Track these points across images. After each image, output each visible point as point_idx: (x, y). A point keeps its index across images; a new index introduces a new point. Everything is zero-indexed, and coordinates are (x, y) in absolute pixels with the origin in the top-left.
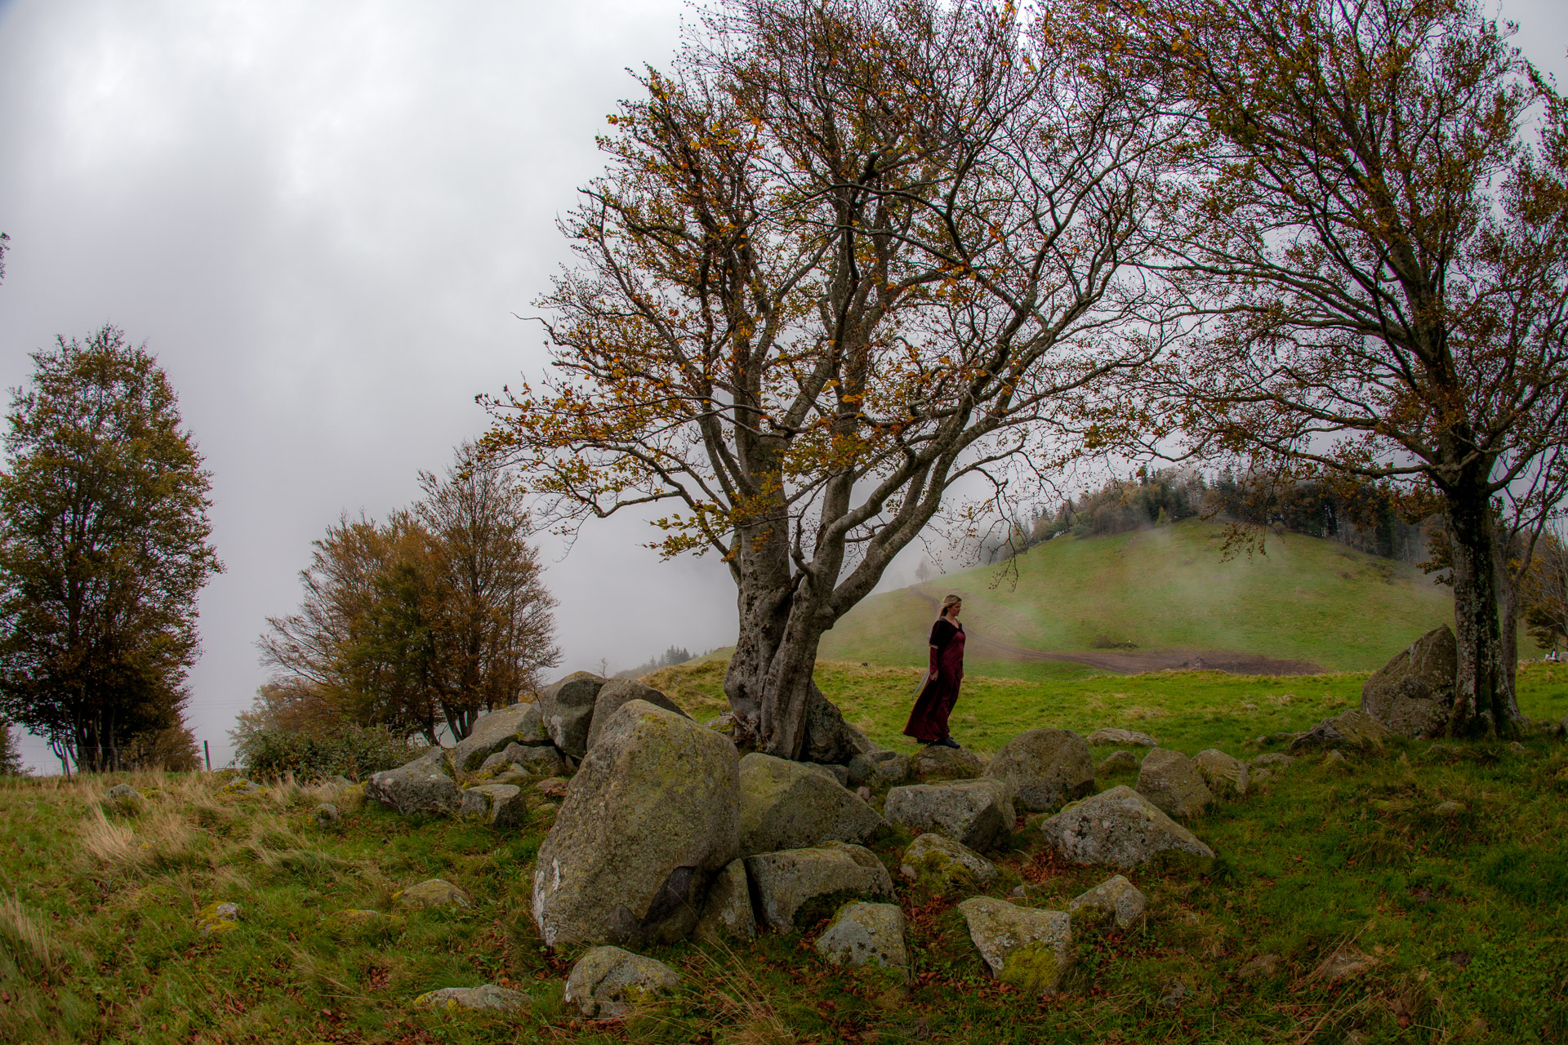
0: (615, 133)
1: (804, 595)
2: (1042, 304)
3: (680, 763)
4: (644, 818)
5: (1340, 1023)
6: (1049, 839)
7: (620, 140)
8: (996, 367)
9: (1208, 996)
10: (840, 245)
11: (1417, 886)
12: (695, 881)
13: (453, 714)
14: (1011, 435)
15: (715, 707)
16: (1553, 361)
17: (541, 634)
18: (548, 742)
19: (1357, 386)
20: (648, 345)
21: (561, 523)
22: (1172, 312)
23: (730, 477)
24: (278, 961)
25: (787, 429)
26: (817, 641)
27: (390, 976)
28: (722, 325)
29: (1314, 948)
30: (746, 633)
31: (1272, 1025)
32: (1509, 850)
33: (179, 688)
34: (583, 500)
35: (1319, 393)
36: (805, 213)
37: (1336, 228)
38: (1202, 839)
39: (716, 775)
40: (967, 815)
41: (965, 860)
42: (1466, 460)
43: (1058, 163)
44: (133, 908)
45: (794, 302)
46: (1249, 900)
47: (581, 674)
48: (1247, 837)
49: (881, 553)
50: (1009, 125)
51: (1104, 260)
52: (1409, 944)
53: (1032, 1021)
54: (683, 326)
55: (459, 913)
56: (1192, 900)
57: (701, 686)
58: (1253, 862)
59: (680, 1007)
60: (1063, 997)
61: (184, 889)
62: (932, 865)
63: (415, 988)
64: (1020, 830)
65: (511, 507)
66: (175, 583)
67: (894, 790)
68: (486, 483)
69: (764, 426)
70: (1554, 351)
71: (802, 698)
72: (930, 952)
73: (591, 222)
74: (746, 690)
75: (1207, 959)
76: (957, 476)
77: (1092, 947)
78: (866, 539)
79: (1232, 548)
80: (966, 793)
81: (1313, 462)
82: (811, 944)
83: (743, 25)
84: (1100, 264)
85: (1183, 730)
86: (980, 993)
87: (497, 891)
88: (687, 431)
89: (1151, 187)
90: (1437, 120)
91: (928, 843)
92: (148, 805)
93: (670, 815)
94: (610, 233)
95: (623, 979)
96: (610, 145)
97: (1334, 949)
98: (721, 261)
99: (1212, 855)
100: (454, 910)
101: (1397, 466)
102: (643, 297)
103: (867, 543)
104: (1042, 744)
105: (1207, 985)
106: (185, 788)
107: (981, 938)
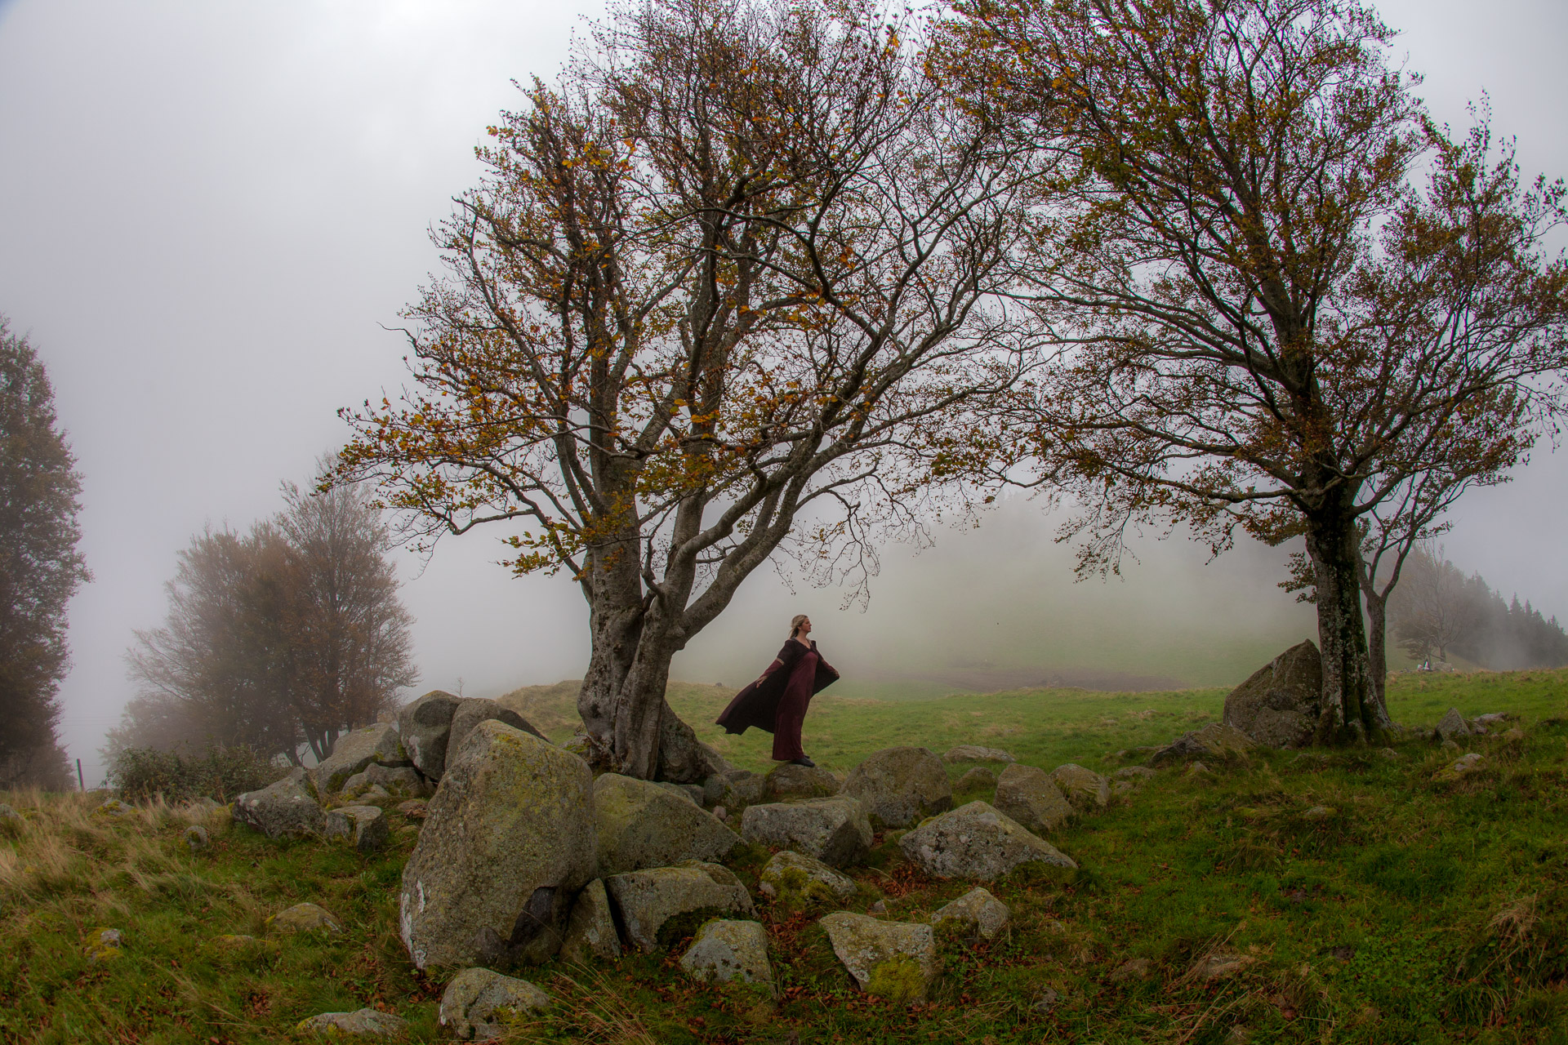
0: (494, 145)
1: (655, 616)
2: (901, 331)
3: (534, 783)
4: (503, 838)
5: (1221, 1019)
6: (907, 855)
7: (499, 150)
8: (849, 393)
9: (1080, 1000)
10: (704, 266)
11: (1291, 887)
12: (557, 901)
13: (314, 735)
14: (864, 458)
15: (570, 727)
16: (1424, 392)
17: (398, 652)
18: (408, 763)
19: (1219, 414)
20: (509, 361)
21: (416, 540)
22: (1033, 341)
23: (583, 496)
24: (164, 989)
25: (637, 450)
26: (668, 662)
27: (271, 1003)
28: (582, 341)
29: (1186, 951)
31: (1150, 1025)
32: (1385, 849)
33: (51, 703)
34: (439, 516)
35: (1179, 420)
36: (673, 232)
37: (1206, 264)
38: (1063, 851)
39: (571, 795)
40: (823, 833)
41: (824, 876)
42: (1329, 485)
43: (927, 194)
44: (23, 934)
45: (655, 321)
46: (1116, 907)
47: (436, 694)
48: (1111, 848)
49: (732, 575)
50: (881, 155)
51: (966, 289)
52: (1287, 942)
53: (903, 1031)
54: (544, 342)
55: (331, 937)
56: (1057, 909)
57: (557, 706)
58: (1118, 872)
59: (554, 1027)
60: (933, 1007)
61: (68, 915)
62: (791, 882)
63: (296, 1014)
64: (878, 846)
65: (370, 520)
66: (46, 591)
67: (750, 808)
68: (346, 495)
69: (618, 446)
70: (1427, 381)
71: (655, 718)
72: (794, 967)
73: (462, 232)
74: (600, 710)
75: (1077, 965)
76: (808, 498)
77: (957, 957)
78: (717, 560)
79: (1086, 569)
80: (821, 810)
81: (1170, 488)
82: (675, 962)
83: (632, 41)
84: (962, 293)
85: (1041, 746)
86: (849, 1006)
87: (366, 914)
88: (543, 448)
89: (1021, 217)
90: (1322, 163)
91: (785, 860)
92: (27, 826)
93: (528, 836)
94: (480, 245)
95: (495, 1001)
96: (488, 155)
97: (1207, 949)
98: (585, 278)
99: (1074, 865)
100: (325, 934)
101: (1258, 490)
102: (507, 312)
103: (718, 564)
104: (899, 761)
105: (1079, 989)
106: (61, 809)
107: (845, 952)
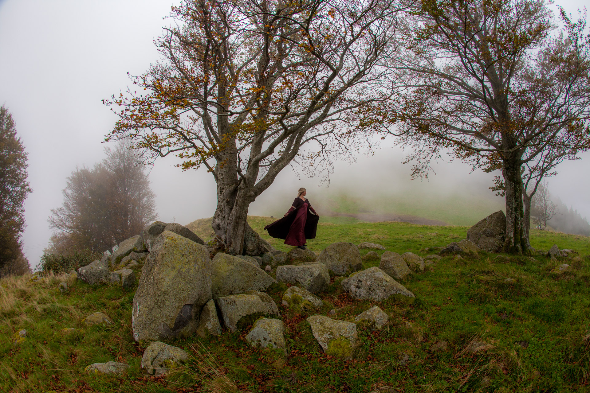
1: (242, 187)
3: (183, 258)
4: (169, 283)
6: (345, 289)
9: (419, 360)
11: (500, 312)
12: (194, 310)
14: (328, 126)
26: (248, 206)
29: (463, 339)
30: (220, 203)
32: (536, 299)
34: (156, 150)
40: (309, 278)
41: (309, 298)
48: (426, 288)
49: (274, 171)
56: (407, 316)
62: (295, 300)
63: (86, 363)
64: (332, 284)
67: (280, 267)
71: (242, 229)
72: (295, 341)
74: (221, 226)
76: (307, 140)
78: (269, 165)
79: (415, 175)
80: (309, 269)
82: (244, 337)
85: (395, 244)
91: (293, 291)
99: (414, 296)
100: (104, 325)
103: (268, 168)
104: (341, 248)
105: (418, 355)
107: (317, 334)
